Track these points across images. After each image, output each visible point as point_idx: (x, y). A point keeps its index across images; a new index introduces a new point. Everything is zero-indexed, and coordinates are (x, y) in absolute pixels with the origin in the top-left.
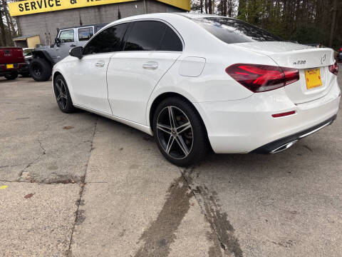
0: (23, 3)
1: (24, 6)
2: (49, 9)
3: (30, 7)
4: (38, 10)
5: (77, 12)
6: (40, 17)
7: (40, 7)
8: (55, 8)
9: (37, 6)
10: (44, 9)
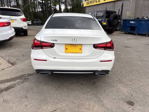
0: (88, 1)
1: (88, 3)
2: (96, 3)
3: (90, 3)
4: (93, 4)
5: (105, 4)
6: (93, 7)
7: (93, 3)
8: (98, 3)
9: (92, 2)
10: (94, 4)
